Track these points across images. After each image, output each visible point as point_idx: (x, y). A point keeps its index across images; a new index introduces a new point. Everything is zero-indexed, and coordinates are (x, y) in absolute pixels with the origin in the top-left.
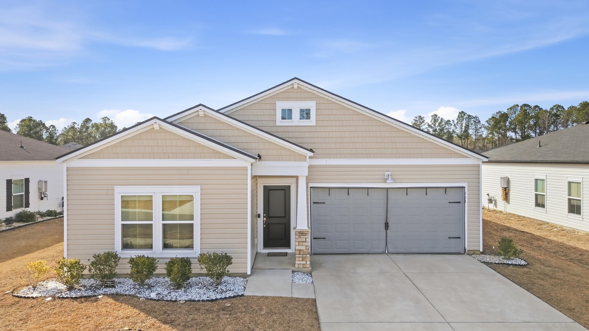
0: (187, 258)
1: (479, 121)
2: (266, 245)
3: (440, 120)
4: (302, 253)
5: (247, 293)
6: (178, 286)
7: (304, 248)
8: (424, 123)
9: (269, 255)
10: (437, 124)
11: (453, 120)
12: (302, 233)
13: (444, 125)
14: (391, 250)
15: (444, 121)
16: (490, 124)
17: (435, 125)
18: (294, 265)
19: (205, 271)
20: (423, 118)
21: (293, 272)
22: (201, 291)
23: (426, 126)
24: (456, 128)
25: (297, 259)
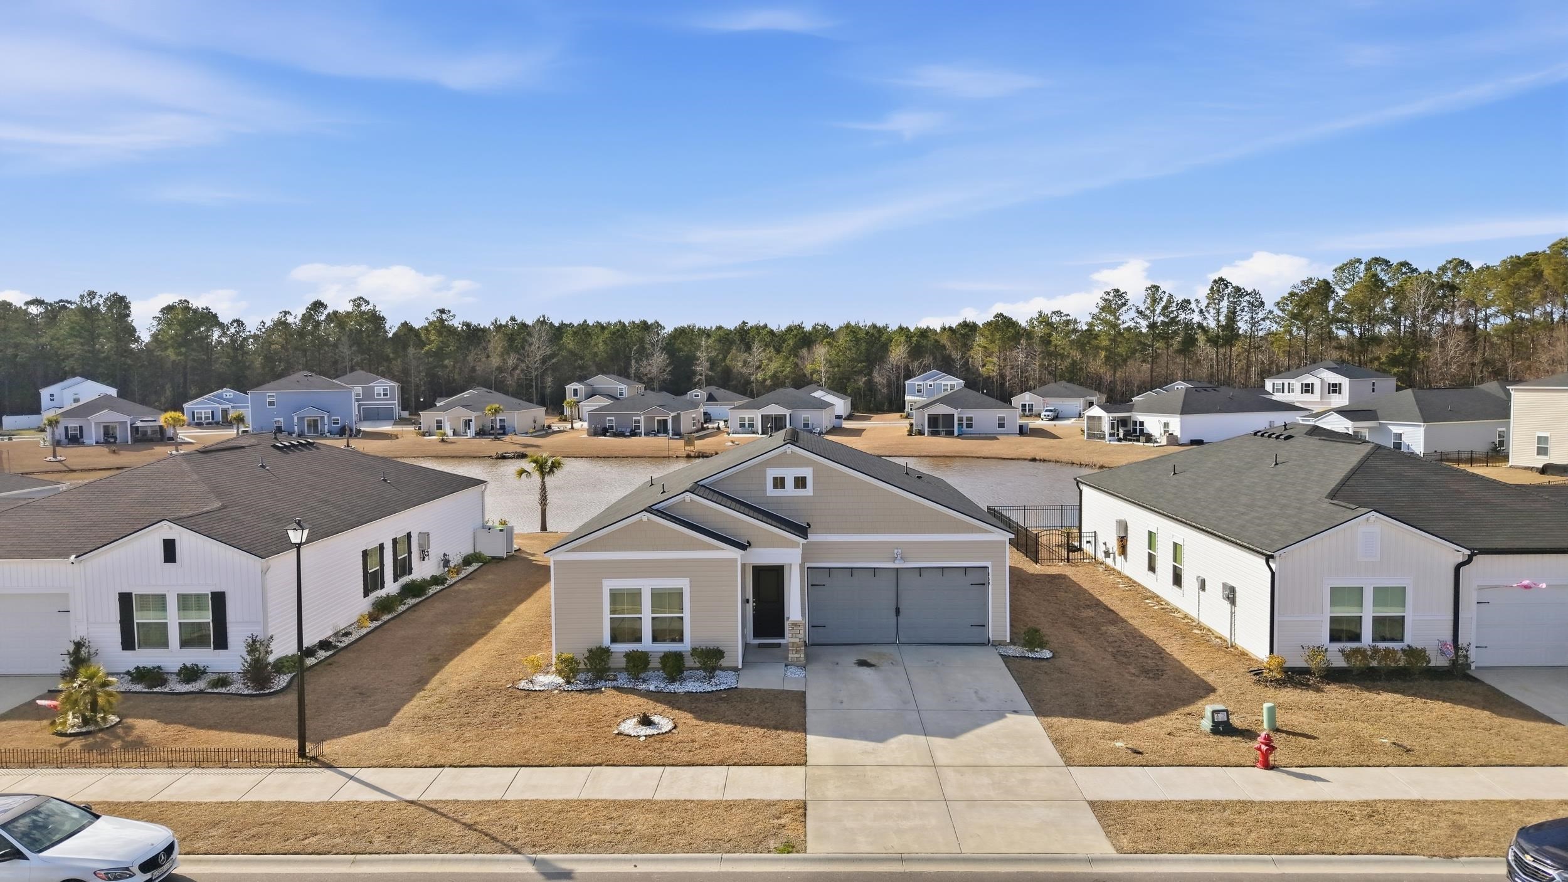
0: (680, 652)
1: (1262, 303)
2: (756, 635)
3: (1165, 299)
4: (795, 645)
5: (740, 686)
6: (672, 680)
7: (797, 640)
8: (1127, 307)
9: (760, 646)
10: (1159, 309)
11: (1197, 300)
12: (795, 625)
13: (1175, 312)
14: (903, 640)
15: (1175, 303)
16: (1283, 311)
17: (1153, 311)
18: (787, 658)
19: (698, 665)
20: (1124, 295)
21: (786, 666)
22: (697, 684)
23: (1133, 314)
24: (1205, 318)
25: (791, 652)
